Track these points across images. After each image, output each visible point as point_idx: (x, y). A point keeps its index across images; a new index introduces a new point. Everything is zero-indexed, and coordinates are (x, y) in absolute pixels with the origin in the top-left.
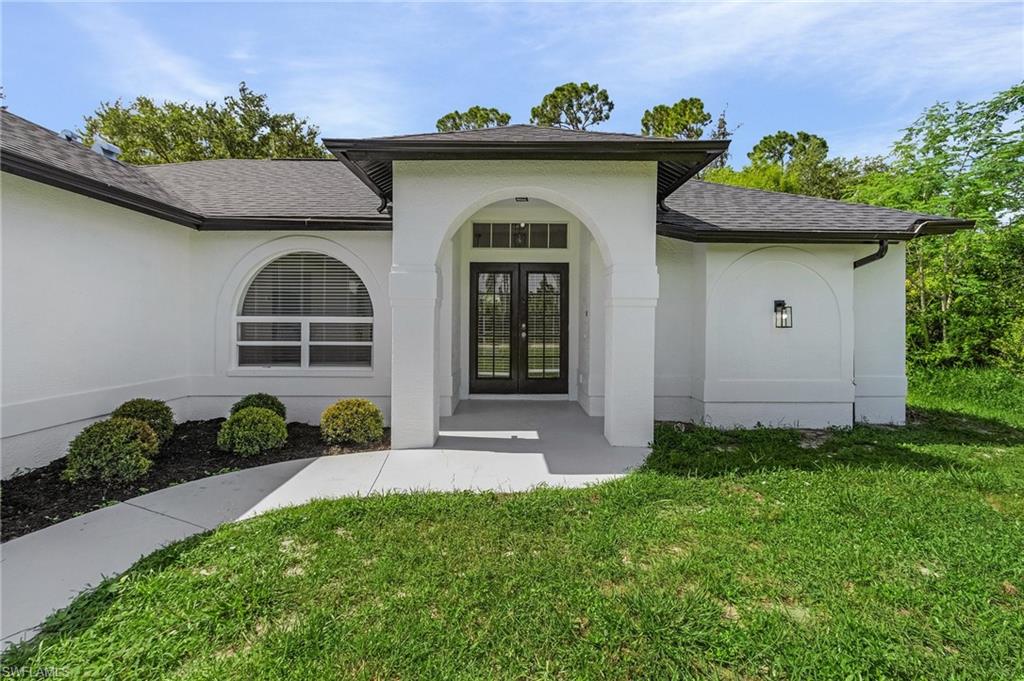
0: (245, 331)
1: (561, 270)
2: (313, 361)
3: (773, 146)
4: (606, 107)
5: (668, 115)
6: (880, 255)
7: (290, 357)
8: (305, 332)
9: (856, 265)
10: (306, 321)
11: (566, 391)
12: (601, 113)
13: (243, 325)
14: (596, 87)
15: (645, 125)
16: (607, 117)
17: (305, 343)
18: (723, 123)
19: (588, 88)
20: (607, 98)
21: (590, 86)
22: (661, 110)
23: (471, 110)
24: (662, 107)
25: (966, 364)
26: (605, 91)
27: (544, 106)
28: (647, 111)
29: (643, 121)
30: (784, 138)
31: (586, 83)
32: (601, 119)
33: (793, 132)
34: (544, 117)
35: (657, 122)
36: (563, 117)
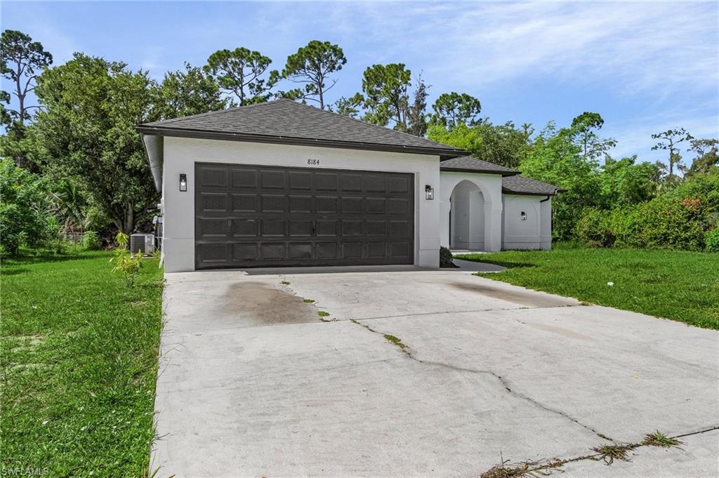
3: (448, 101)
6: (548, 199)
9: (541, 201)
12: (335, 64)
14: (336, 46)
15: (367, 78)
19: (331, 47)
20: (342, 55)
21: (332, 45)
22: (379, 68)
23: (237, 50)
24: (379, 66)
26: (342, 50)
27: (298, 56)
28: (369, 68)
29: (365, 74)
30: (455, 97)
32: (334, 68)
33: (460, 93)
34: (295, 64)
35: (375, 76)
36: (308, 63)
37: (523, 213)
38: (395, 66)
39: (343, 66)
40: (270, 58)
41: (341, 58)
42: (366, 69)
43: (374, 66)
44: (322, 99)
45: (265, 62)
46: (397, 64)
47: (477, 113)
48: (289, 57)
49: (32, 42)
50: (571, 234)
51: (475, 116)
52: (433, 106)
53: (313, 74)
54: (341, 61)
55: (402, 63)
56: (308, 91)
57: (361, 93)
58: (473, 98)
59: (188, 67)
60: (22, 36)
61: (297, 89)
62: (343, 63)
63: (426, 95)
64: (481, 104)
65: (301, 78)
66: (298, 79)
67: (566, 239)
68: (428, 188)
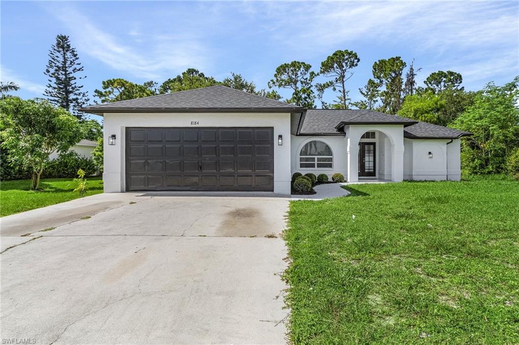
0: (301, 159)
1: (374, 144)
2: (318, 167)
3: (436, 78)
4: (356, 61)
5: (386, 64)
6: (452, 142)
7: (313, 166)
8: (316, 160)
9: (447, 144)
10: (316, 157)
11: (375, 176)
12: (354, 63)
13: (301, 158)
14: (352, 52)
15: (375, 69)
16: (356, 65)
17: (316, 162)
18: (412, 69)
19: (348, 53)
20: (357, 56)
21: (349, 51)
22: (382, 62)
23: (292, 63)
24: (382, 61)
25: (495, 173)
26: (356, 53)
27: (328, 61)
28: (375, 62)
29: (373, 67)
30: (441, 74)
31: (347, 50)
32: (353, 65)
33: (445, 71)
34: (327, 66)
35: (380, 67)
36: (335, 65)
37: (430, 153)
38: (393, 58)
39: (358, 63)
40: (311, 65)
41: (357, 59)
42: (374, 63)
43: (379, 61)
44: (343, 86)
45: (308, 67)
46: (395, 57)
47: (459, 83)
48: (322, 63)
49: (199, 73)
50: (502, 168)
51: (458, 85)
52: (424, 82)
53: (339, 71)
54: (356, 60)
55: (398, 56)
56: (337, 81)
57: (373, 79)
58: (456, 73)
59: (233, 75)
60: (195, 71)
61: (331, 81)
62: (358, 62)
63: (414, 75)
64: (462, 77)
65: (331, 74)
66: (329, 75)
67: (499, 172)
68: (280, 137)
